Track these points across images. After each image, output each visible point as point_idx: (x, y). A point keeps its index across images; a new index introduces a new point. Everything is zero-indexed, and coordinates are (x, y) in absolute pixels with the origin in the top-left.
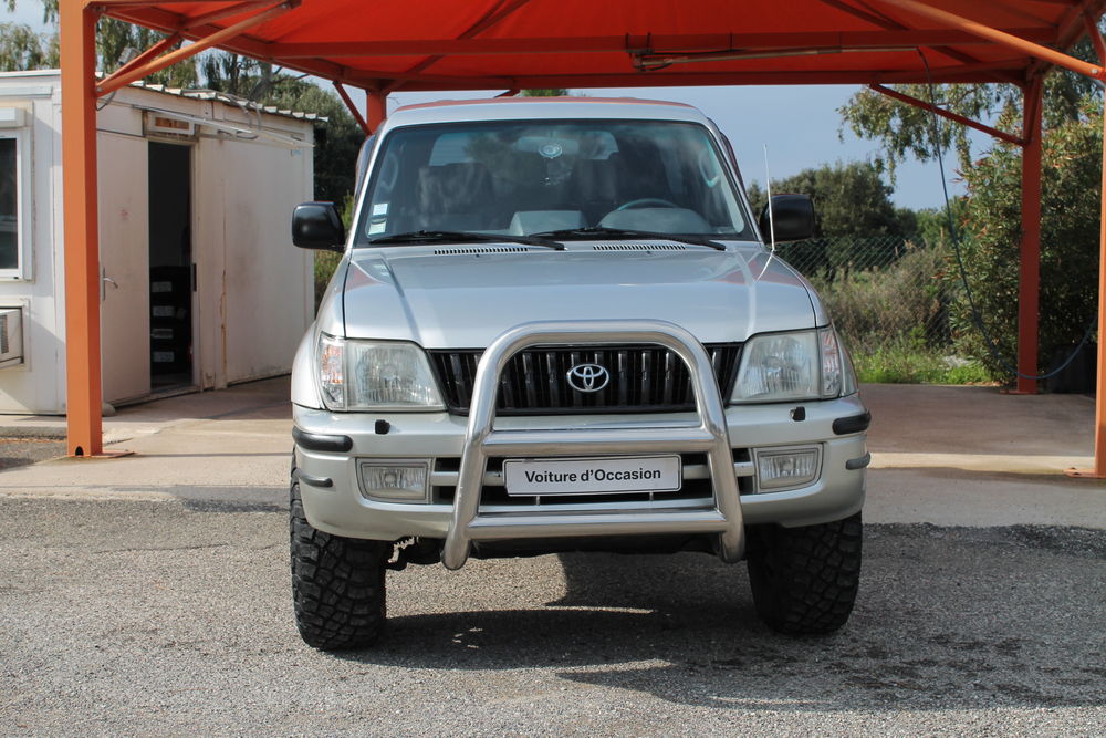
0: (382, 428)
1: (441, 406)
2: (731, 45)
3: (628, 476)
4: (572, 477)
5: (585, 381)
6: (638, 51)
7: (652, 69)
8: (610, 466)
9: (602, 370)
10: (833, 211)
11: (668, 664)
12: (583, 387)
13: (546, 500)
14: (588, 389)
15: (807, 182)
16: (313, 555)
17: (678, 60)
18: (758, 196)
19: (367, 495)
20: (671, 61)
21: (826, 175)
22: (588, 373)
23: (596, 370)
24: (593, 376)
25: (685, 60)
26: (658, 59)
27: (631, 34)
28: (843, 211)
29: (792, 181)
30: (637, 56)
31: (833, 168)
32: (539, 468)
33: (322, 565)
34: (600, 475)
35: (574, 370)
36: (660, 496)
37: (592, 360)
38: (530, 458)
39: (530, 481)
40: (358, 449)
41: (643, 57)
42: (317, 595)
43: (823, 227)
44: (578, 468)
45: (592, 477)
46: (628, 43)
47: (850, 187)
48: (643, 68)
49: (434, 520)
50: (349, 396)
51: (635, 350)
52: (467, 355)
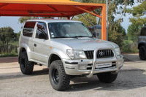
0: (82, 61)
1: (86, 58)
6: (30, 12)
8: (106, 64)
13: (99, 68)
19: (79, 69)
40: (79, 64)
45: (104, 65)
49: (87, 72)
50: (75, 57)
51: (105, 50)
52: (89, 51)
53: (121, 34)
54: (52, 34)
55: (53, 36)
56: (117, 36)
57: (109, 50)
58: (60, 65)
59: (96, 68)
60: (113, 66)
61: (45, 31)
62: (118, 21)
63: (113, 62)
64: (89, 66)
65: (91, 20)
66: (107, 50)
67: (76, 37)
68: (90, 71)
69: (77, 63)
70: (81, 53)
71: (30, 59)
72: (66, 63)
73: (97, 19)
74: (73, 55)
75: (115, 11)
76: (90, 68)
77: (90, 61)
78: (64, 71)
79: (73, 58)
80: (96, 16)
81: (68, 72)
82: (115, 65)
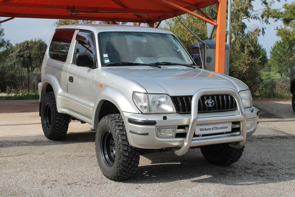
1: (175, 111)
2: (96, 10)
3: (222, 128)
4: (210, 129)
5: (209, 104)
6: (71, 10)
7: (75, 15)
8: (218, 126)
9: (213, 101)
10: (34, 52)
11: (211, 176)
12: (209, 105)
13: (203, 135)
14: (210, 106)
15: (26, 44)
16: (127, 154)
17: (82, 13)
18: (12, 47)
19: (158, 136)
20: (80, 13)
21: (32, 42)
22: (210, 102)
23: (211, 101)
24: (211, 102)
25: (85, 13)
26: (77, 12)
27: (68, 5)
28: (37, 52)
29: (22, 43)
30: (70, 11)
31: (34, 40)
32: (203, 127)
33: (129, 157)
34: (216, 128)
35: (207, 101)
36: (227, 133)
37: (209, 98)
38: (201, 125)
39: (201, 131)
40: (158, 124)
41: (72, 11)
42: (127, 166)
43: (31, 57)
44: (211, 127)
45: (214, 129)
46: (68, 7)
47: (39, 46)
48: (72, 15)
49: (176, 142)
50: (150, 109)
51: (218, 96)
52: (181, 97)
53: (257, 60)
54: (106, 56)
55: (107, 61)
56: (249, 64)
57: (227, 96)
58: (119, 126)
59: (195, 136)
60: (234, 130)
61: (92, 49)
62: (252, 33)
63: (234, 123)
64: (181, 131)
65: (197, 30)
66: (222, 96)
67: (157, 65)
68: (183, 141)
69: (153, 123)
70: (163, 100)
71: (61, 109)
72: (131, 121)
73: (209, 27)
74: (145, 104)
75: (247, 15)
76: (183, 135)
77: (184, 120)
78: (126, 140)
79: (145, 111)
80: (206, 22)
81: (134, 141)
82: (238, 129)
